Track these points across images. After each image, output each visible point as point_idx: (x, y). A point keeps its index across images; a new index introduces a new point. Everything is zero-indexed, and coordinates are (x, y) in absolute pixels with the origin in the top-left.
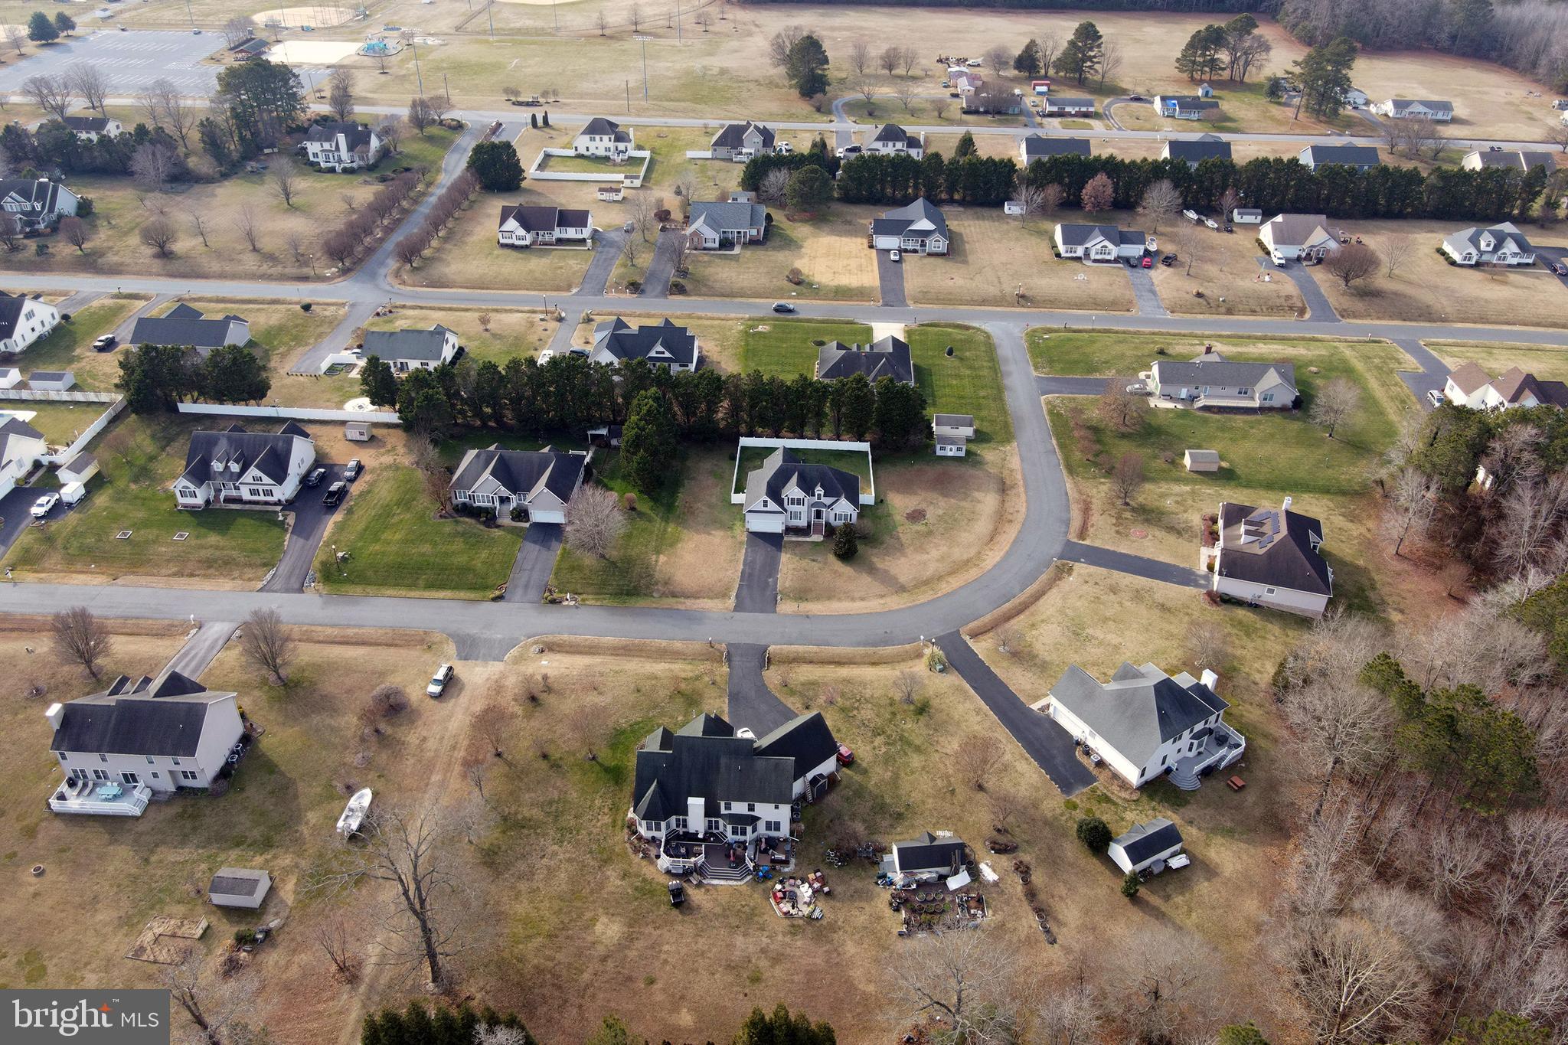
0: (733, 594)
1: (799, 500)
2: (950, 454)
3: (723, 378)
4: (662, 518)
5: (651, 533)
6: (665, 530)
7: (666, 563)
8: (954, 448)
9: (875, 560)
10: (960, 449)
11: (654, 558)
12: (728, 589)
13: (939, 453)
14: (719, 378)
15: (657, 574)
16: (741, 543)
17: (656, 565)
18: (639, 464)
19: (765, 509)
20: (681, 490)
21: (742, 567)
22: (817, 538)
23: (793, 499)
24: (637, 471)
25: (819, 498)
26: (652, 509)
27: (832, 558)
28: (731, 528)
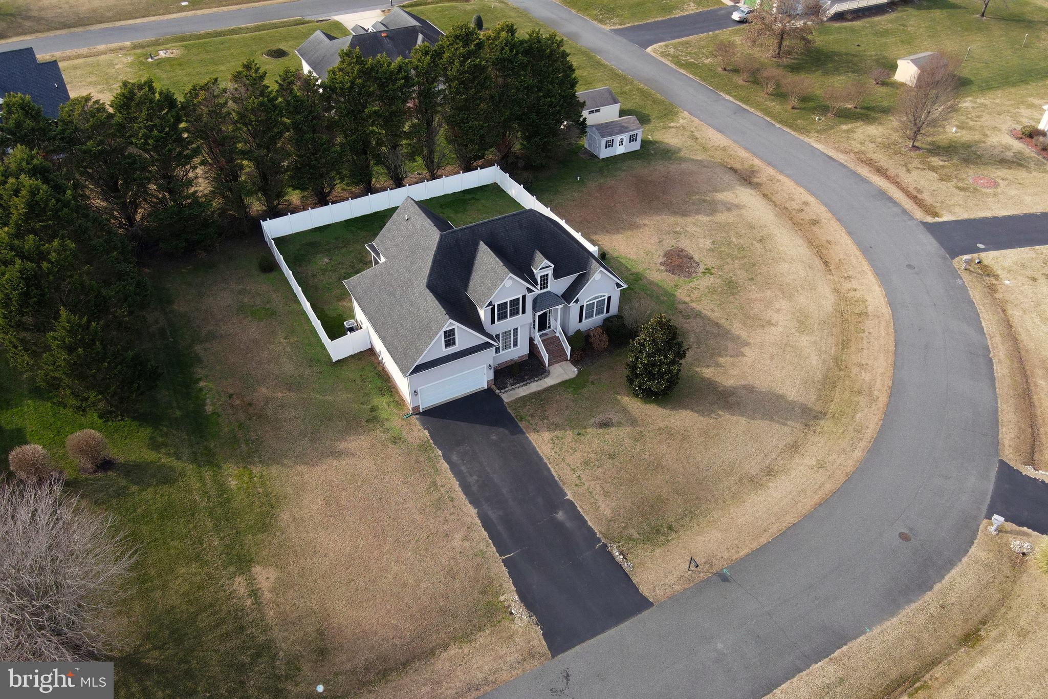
0: (510, 596)
1: (515, 303)
2: (620, 150)
3: (180, 98)
4: (194, 459)
5: (192, 511)
6: (222, 489)
7: (281, 586)
8: (625, 137)
9: (708, 372)
10: (632, 139)
11: (239, 585)
12: (488, 589)
13: (604, 153)
14: (168, 100)
15: (277, 634)
16: (423, 447)
17: (258, 603)
18: (70, 349)
19: (452, 350)
20: (199, 371)
21: (473, 511)
22: (563, 372)
23: (502, 307)
24: (77, 370)
25: (544, 284)
26: (155, 446)
27: (634, 405)
28: (373, 419)
